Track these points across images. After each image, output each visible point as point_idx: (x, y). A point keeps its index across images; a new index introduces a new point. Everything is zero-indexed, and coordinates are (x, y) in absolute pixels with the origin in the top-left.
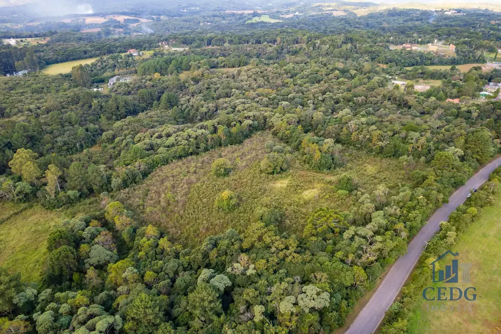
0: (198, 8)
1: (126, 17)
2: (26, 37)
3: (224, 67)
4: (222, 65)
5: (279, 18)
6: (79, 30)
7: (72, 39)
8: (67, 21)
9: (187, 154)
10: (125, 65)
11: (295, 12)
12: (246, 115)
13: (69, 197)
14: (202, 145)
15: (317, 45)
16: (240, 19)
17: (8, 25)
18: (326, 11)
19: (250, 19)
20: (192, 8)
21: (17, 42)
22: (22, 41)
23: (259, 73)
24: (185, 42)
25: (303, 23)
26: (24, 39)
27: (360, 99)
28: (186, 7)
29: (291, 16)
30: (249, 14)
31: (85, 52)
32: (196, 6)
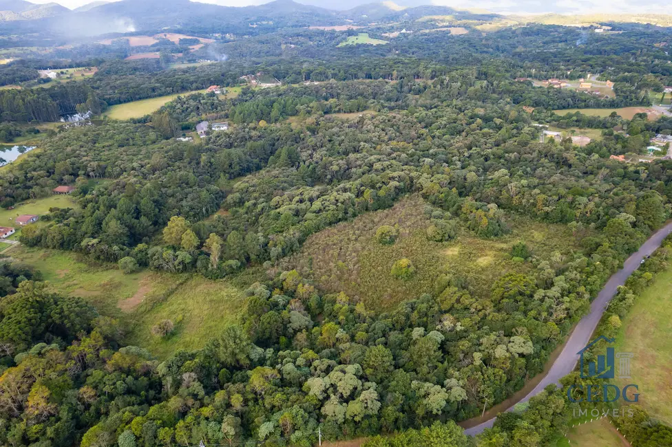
0: (271, 23)
1: (182, 37)
2: (65, 67)
3: (339, 111)
4: (337, 109)
5: (381, 38)
6: (126, 56)
7: (125, 70)
8: (107, 42)
9: (338, 220)
11: (401, 29)
12: (391, 175)
14: (351, 210)
15: (445, 82)
16: (332, 39)
17: (34, 49)
18: (441, 27)
19: (345, 39)
20: (264, 23)
21: (58, 75)
22: (62, 73)
23: (387, 121)
24: (278, 76)
25: (416, 47)
26: (64, 70)
27: (513, 156)
28: (256, 21)
29: (396, 34)
30: (343, 33)
31: (154, 90)
32: (268, 19)
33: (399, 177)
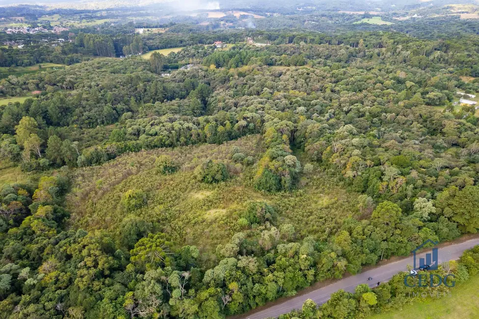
0: (314, 8)
1: (242, 13)
2: (153, 27)
3: (281, 65)
4: (280, 63)
5: (391, 20)
6: (197, 23)
7: (184, 30)
8: (194, 15)
9: (163, 145)
10: (202, 56)
11: (414, 14)
12: (245, 115)
13: (39, 164)
14: (182, 139)
15: (398, 50)
16: (348, 20)
17: (150, 18)
18: (454, 13)
19: (357, 20)
20: (309, 7)
21: (144, 32)
22: (148, 30)
23: (305, 74)
24: (270, 38)
25: (412, 27)
26: (150, 29)
27: (389, 116)
28: (303, 6)
29: (408, 18)
30: (359, 15)
31: (181, 42)
32: (312, 5)
33: (252, 117)
